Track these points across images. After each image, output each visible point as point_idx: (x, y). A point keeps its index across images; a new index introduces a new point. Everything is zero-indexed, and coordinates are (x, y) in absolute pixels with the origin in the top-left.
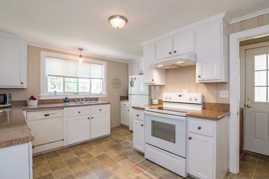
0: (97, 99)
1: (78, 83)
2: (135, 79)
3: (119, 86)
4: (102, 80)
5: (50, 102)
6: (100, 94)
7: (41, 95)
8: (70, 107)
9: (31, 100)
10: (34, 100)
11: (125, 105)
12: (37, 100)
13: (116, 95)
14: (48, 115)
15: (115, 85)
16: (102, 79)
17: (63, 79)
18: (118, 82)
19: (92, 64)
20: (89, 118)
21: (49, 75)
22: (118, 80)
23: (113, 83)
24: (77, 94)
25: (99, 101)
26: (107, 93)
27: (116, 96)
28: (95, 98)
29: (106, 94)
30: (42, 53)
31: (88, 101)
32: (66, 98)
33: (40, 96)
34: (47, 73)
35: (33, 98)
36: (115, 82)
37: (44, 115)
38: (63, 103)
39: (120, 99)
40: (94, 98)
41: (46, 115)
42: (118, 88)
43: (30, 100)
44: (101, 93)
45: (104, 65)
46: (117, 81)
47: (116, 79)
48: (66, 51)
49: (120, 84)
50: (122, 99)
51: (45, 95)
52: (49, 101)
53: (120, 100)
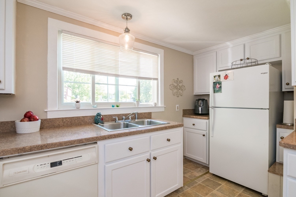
0: (149, 115)
1: (117, 85)
2: (226, 77)
3: (181, 92)
4: (156, 81)
5: (67, 124)
6: (153, 106)
7: (49, 109)
8: (111, 138)
9: (24, 121)
10: (30, 121)
11: (194, 125)
12: (40, 121)
13: (178, 107)
14: (60, 163)
15: (175, 91)
16: (157, 79)
17: (91, 77)
18: (180, 85)
19: (140, 52)
20: (149, 160)
21: (64, 69)
22: (180, 82)
23: (173, 87)
24: (117, 106)
25: (153, 119)
26: (165, 105)
27: (177, 110)
28: (146, 113)
29: (163, 106)
30: (52, 22)
31: (136, 120)
32: (99, 115)
33: (46, 112)
34: (62, 64)
35: (29, 117)
36: (176, 85)
37: (49, 165)
38: (91, 124)
39: (183, 114)
40: (144, 113)
41: (53, 165)
42: (180, 96)
43: (21, 121)
44: (155, 104)
45: (159, 55)
46: (178, 84)
47: (178, 81)
48: (98, 24)
49: (182, 88)
50: (185, 114)
51: (57, 109)
52: (65, 122)
53: (183, 116)
